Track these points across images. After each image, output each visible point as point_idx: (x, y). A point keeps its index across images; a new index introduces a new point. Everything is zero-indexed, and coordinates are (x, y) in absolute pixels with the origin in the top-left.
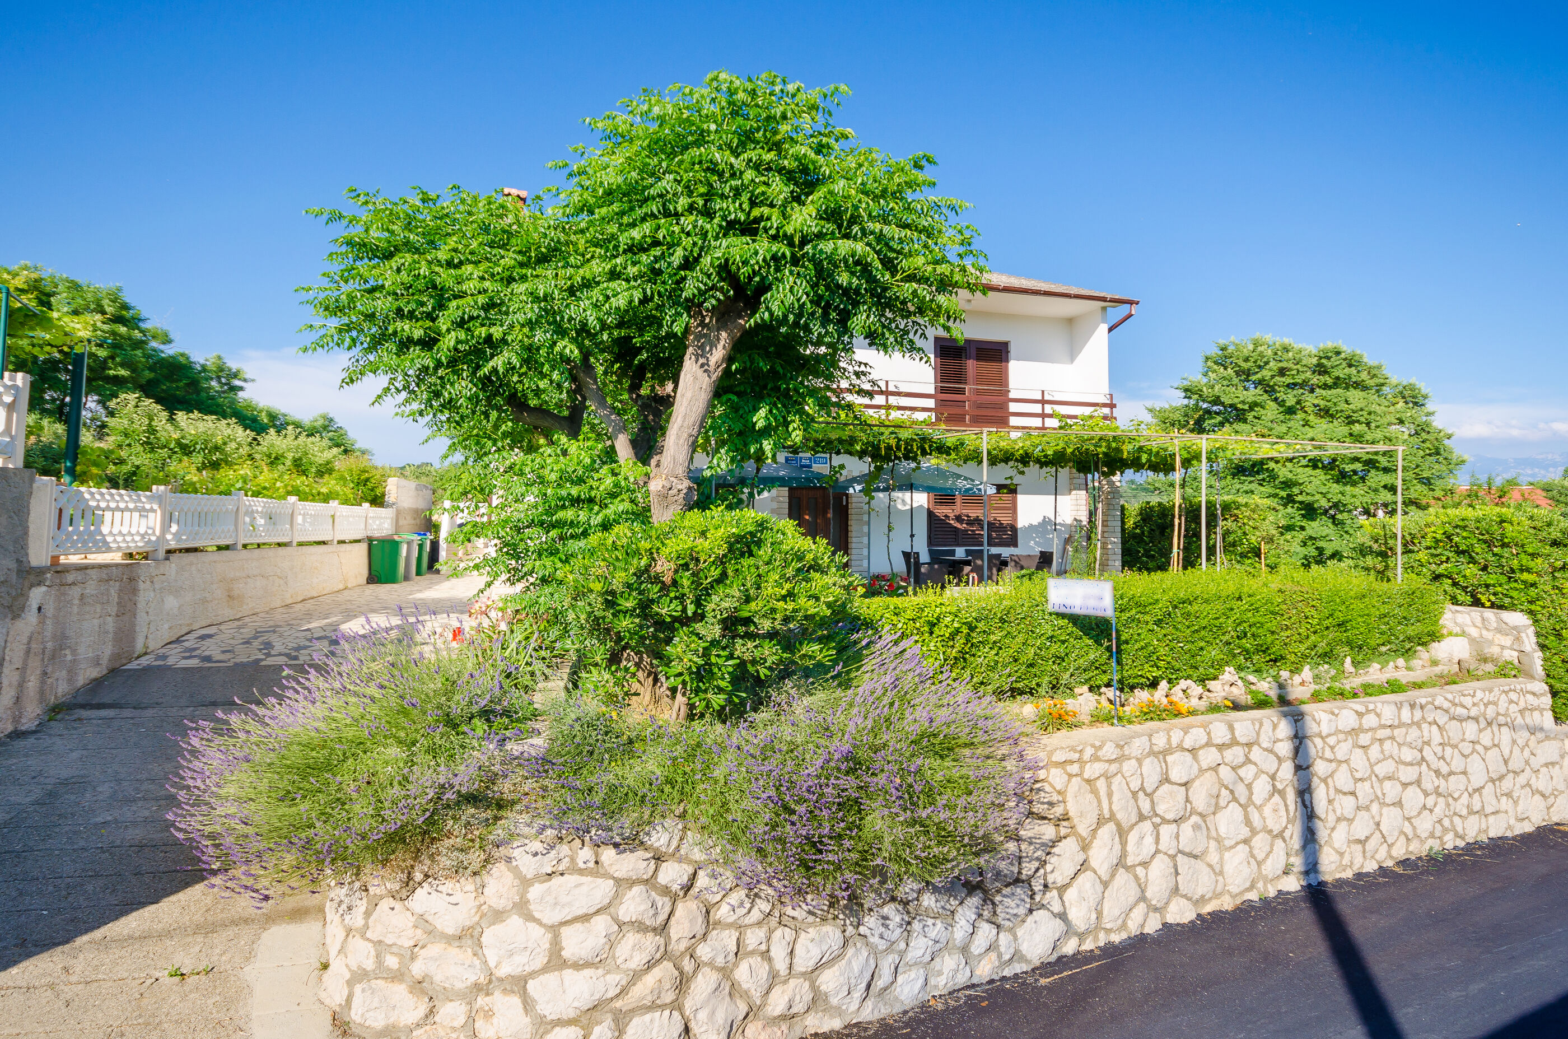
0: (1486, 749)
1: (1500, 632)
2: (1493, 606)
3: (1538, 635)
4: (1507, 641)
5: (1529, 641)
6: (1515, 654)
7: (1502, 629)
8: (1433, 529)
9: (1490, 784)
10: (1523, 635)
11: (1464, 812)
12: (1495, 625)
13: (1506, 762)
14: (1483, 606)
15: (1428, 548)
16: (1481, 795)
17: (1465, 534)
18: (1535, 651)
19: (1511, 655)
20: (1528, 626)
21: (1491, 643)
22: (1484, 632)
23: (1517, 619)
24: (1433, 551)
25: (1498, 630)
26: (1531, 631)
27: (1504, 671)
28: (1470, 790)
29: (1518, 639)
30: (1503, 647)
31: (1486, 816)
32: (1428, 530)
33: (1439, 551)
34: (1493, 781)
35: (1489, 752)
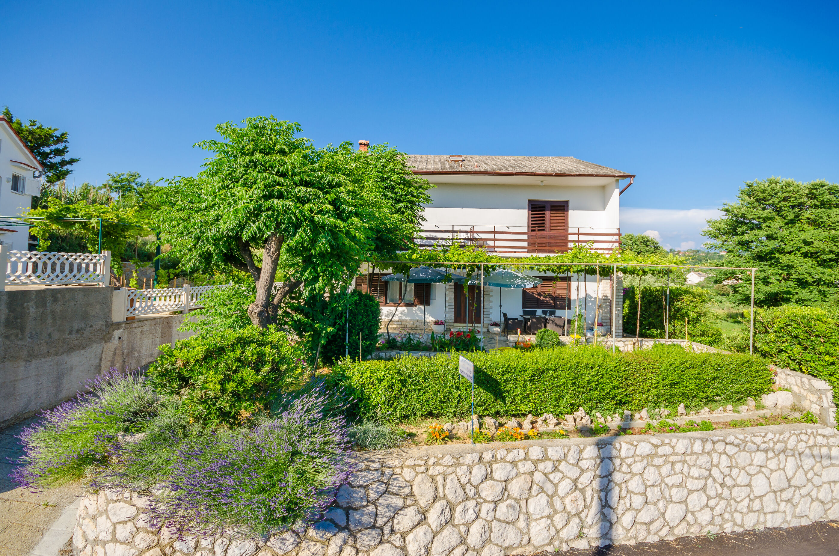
0: (772, 471)
1: (810, 392)
2: (809, 374)
3: (834, 397)
4: (814, 398)
5: (828, 399)
6: (818, 407)
7: (812, 390)
8: (779, 320)
9: (771, 494)
10: (823, 396)
11: (745, 510)
12: (808, 387)
13: (789, 480)
14: (803, 372)
15: (775, 332)
16: (761, 500)
17: (795, 326)
18: (831, 407)
19: (815, 409)
20: (829, 390)
21: (806, 398)
22: (802, 391)
23: (820, 384)
24: (778, 334)
25: (809, 390)
26: (830, 394)
27: (809, 418)
28: (752, 496)
29: (820, 398)
30: (812, 402)
31: (765, 514)
32: (776, 320)
33: (781, 334)
34: (775, 492)
35: (774, 474)
